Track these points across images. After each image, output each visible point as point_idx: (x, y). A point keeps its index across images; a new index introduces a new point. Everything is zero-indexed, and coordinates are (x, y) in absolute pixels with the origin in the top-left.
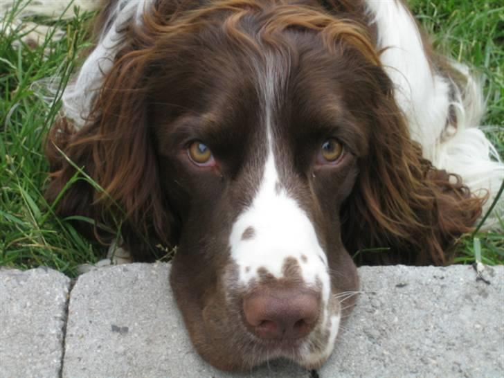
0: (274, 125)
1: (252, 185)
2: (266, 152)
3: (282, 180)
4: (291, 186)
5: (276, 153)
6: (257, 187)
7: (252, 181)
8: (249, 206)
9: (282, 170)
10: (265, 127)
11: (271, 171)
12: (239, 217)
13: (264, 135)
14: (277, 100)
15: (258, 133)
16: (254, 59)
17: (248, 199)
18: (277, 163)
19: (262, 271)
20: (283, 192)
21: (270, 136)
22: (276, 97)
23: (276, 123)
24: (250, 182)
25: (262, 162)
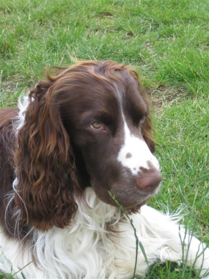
2: (123, 122)
5: (127, 122)
8: (124, 144)
11: (126, 129)
12: (121, 150)
14: (124, 102)
16: (111, 87)
17: (122, 142)
18: (128, 125)
19: (141, 168)
20: (133, 136)
21: (123, 116)
22: (123, 100)
25: (123, 126)
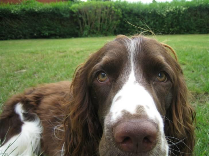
0: (134, 60)
1: (123, 82)
2: (130, 70)
3: (137, 80)
4: (141, 82)
6: (125, 82)
7: (123, 81)
9: (137, 77)
10: (130, 61)
13: (130, 64)
15: (127, 63)
18: (135, 74)
19: (123, 111)
23: (135, 59)
24: (122, 81)
